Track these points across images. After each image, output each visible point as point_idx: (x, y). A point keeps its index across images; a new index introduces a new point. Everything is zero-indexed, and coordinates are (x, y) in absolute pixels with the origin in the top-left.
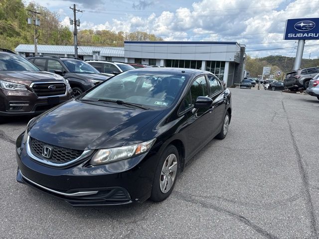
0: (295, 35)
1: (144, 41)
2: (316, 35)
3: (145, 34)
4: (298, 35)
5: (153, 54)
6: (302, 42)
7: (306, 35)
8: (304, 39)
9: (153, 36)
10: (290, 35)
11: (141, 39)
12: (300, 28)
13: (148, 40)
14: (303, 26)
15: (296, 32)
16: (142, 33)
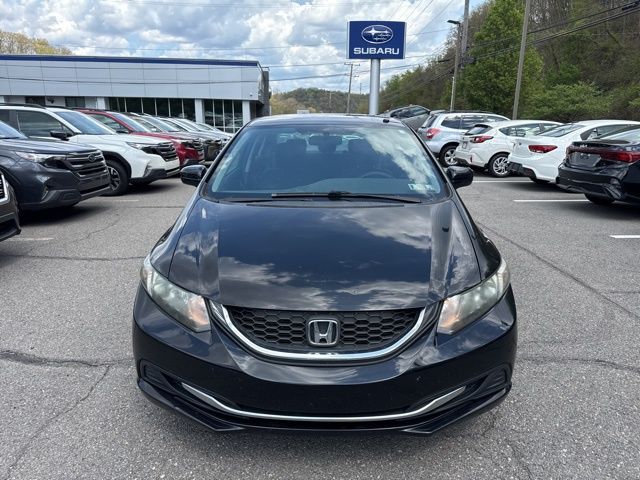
0: (365, 51)
1: (19, 54)
2: (396, 51)
3: (22, 39)
4: (370, 51)
5: (74, 86)
6: (375, 61)
7: (380, 50)
8: (379, 57)
9: (44, 43)
10: (358, 51)
11: (10, 49)
12: (370, 37)
13: (30, 53)
14: (376, 35)
15: (366, 46)
16: (11, 36)
